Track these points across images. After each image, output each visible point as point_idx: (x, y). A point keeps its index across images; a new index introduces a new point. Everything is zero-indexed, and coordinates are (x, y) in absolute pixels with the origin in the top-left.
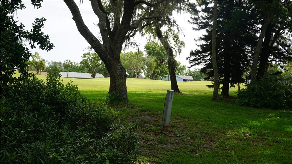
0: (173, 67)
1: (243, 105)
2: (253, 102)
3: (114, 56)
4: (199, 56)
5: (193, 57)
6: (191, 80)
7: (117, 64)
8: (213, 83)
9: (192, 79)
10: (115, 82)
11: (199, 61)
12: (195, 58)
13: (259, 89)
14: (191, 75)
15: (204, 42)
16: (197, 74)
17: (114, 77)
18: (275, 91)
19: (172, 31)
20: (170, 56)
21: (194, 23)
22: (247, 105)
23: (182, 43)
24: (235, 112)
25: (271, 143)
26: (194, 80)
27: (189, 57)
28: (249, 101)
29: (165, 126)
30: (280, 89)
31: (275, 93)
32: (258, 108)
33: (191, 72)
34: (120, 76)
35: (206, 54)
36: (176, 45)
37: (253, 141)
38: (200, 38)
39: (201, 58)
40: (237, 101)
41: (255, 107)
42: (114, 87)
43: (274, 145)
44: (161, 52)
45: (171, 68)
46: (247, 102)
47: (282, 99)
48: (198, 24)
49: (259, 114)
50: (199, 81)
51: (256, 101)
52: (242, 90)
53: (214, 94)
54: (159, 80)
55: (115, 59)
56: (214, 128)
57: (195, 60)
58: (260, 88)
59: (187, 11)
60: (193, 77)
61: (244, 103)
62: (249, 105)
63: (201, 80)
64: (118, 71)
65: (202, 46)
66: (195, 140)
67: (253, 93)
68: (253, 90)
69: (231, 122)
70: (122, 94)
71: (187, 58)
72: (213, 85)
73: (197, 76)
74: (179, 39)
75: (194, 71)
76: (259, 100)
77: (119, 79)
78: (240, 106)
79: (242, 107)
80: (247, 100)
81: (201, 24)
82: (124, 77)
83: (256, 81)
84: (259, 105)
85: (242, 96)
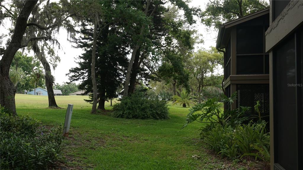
0: (51, 82)
1: (118, 117)
2: (126, 114)
3: (4, 72)
4: (78, 73)
5: (73, 74)
6: (59, 95)
7: (6, 80)
8: (90, 98)
9: (61, 93)
10: (4, 97)
11: (78, 77)
12: (74, 74)
13: (130, 103)
14: (59, 89)
15: (82, 61)
16: (66, 88)
17: (3, 92)
18: (143, 105)
19: (47, 46)
20: (48, 70)
21: (73, 42)
22: (122, 116)
23: (57, 58)
24: (113, 122)
25: (142, 141)
26: (63, 95)
27: (68, 74)
28: (123, 113)
29: (66, 133)
30: (146, 103)
31: (143, 106)
32: (130, 118)
33: (60, 85)
34: (9, 91)
35: (84, 72)
36: (51, 60)
37: (130, 141)
38: (80, 56)
39: (80, 75)
40: (112, 113)
41: (128, 118)
42: (2, 102)
43: (144, 142)
44: (26, 63)
45: (49, 83)
46: (121, 114)
47: (148, 111)
48: (77, 43)
49: (132, 123)
50: (68, 95)
51: (128, 113)
52: (117, 104)
53: (93, 108)
54: (23, 94)
55: (4, 75)
56: (101, 133)
57: (74, 76)
58: (132, 103)
59: (64, 27)
60: (62, 91)
61: (119, 115)
62: (123, 117)
63: (70, 95)
64: (7, 86)
65: (80, 64)
66: (90, 142)
67: (126, 106)
68: (126, 104)
69: (113, 129)
70: (11, 108)
71: (67, 75)
72: (90, 99)
73: (65, 91)
74: (54, 53)
75: (63, 85)
76: (131, 112)
77: (8, 94)
78: (116, 118)
79: (118, 119)
80: (121, 113)
81: (80, 44)
82: (13, 92)
83: (128, 96)
84: (131, 116)
85: (117, 109)
